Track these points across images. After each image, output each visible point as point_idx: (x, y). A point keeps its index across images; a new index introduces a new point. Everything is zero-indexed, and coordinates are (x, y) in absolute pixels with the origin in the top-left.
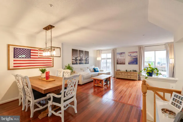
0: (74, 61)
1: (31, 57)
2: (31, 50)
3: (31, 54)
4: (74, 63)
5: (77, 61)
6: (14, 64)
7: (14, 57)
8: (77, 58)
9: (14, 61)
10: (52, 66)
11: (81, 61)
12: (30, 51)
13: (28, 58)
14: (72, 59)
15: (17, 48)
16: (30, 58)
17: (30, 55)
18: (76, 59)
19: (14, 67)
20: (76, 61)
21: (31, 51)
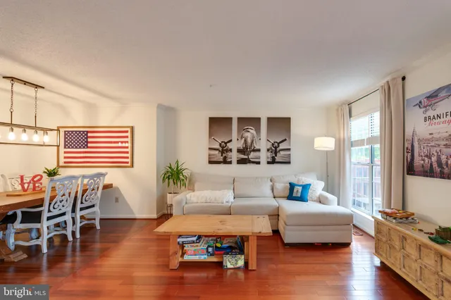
0: (217, 152)
1: (89, 145)
2: (88, 132)
3: (89, 140)
4: (215, 160)
5: (229, 154)
6: (65, 158)
7: (65, 148)
8: (226, 143)
9: (65, 152)
10: (129, 165)
11: (248, 155)
12: (87, 135)
13: (84, 148)
14: (210, 149)
15: (68, 132)
16: (88, 147)
17: (87, 142)
18: (223, 147)
19: (65, 163)
20: (222, 153)
21: (89, 135)
